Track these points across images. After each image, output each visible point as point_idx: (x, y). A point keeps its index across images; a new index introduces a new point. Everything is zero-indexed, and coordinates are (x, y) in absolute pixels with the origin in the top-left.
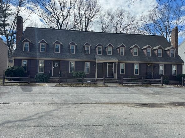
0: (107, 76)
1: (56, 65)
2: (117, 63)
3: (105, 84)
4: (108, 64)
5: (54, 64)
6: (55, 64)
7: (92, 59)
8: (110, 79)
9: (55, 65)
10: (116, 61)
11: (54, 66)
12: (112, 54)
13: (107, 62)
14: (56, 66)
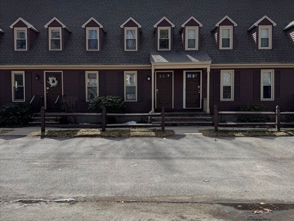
0: (184, 107)
1: (53, 82)
2: (209, 70)
3: (166, 128)
4: (187, 73)
5: (47, 80)
6: (51, 79)
7: (141, 63)
8: (190, 115)
9: (51, 82)
10: (207, 65)
11: (48, 85)
12: (196, 48)
13: (182, 70)
14: (52, 85)
